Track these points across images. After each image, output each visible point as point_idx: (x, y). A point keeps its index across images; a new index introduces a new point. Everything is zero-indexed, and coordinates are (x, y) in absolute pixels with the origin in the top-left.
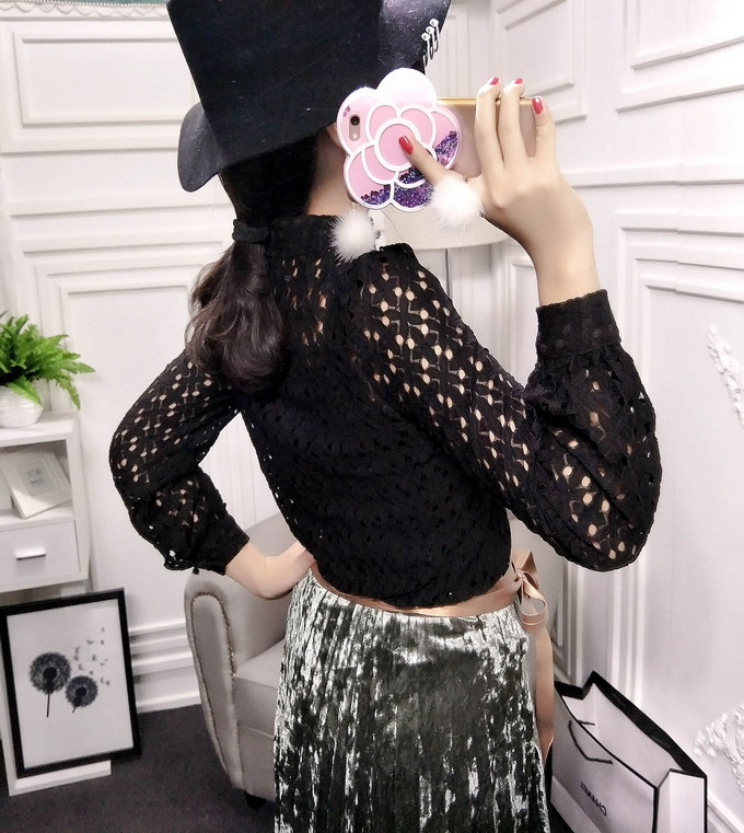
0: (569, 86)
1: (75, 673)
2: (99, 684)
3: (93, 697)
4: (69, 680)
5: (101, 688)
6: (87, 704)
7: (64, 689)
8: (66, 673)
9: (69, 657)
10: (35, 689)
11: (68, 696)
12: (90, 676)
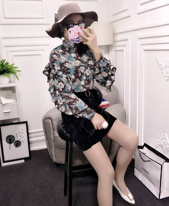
0: (127, 10)
1: (16, 140)
2: (21, 142)
3: (20, 145)
4: (15, 141)
5: (22, 143)
6: (19, 147)
7: (14, 143)
8: (14, 140)
9: (15, 136)
10: (7, 143)
11: (14, 145)
12: (20, 140)
